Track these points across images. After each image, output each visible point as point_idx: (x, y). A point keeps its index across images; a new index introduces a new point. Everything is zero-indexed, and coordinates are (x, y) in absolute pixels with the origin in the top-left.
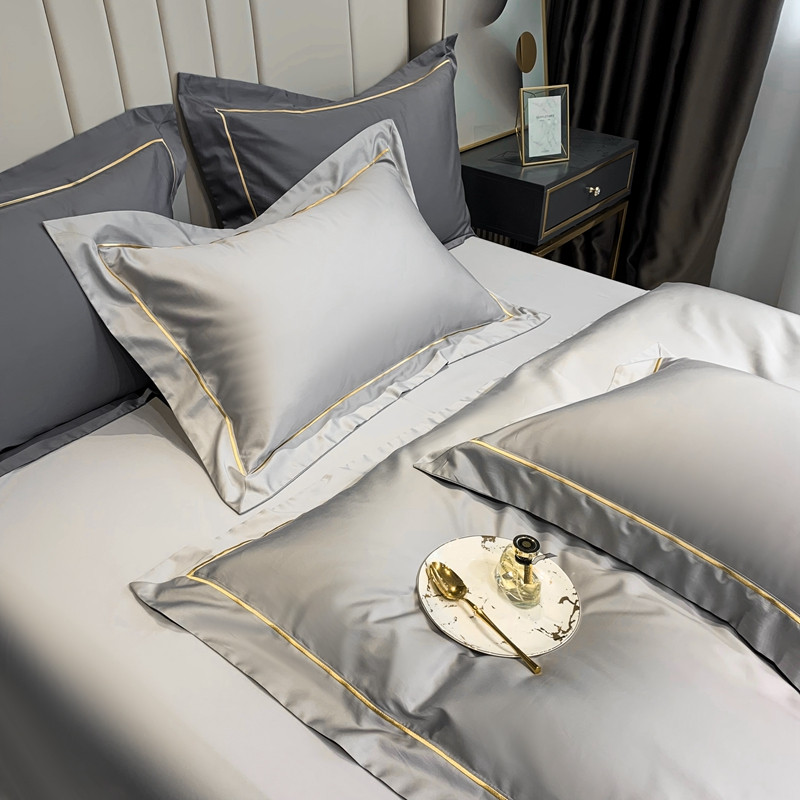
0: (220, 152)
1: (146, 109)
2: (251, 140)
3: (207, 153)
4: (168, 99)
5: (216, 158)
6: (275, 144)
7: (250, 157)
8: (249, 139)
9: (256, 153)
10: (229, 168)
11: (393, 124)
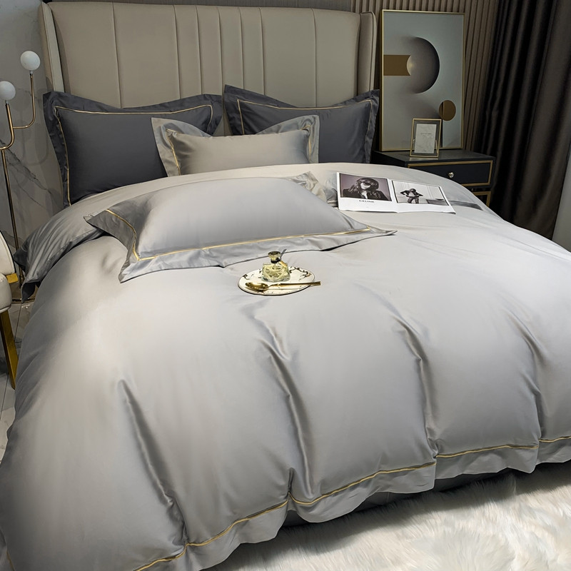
0: (235, 115)
1: (210, 95)
3: (231, 116)
6: (256, 114)
7: (247, 119)
8: (247, 111)
9: (249, 117)
11: (317, 117)
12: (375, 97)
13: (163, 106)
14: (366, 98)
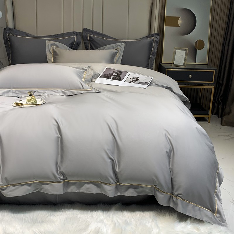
0: (87, 42)
1: (76, 32)
2: (91, 40)
3: (85, 42)
4: (81, 31)
5: (86, 43)
6: (95, 41)
7: (91, 43)
8: (92, 40)
9: (92, 43)
10: (88, 45)
11: (124, 44)
12: (157, 36)
13: (55, 36)
14: (152, 37)
